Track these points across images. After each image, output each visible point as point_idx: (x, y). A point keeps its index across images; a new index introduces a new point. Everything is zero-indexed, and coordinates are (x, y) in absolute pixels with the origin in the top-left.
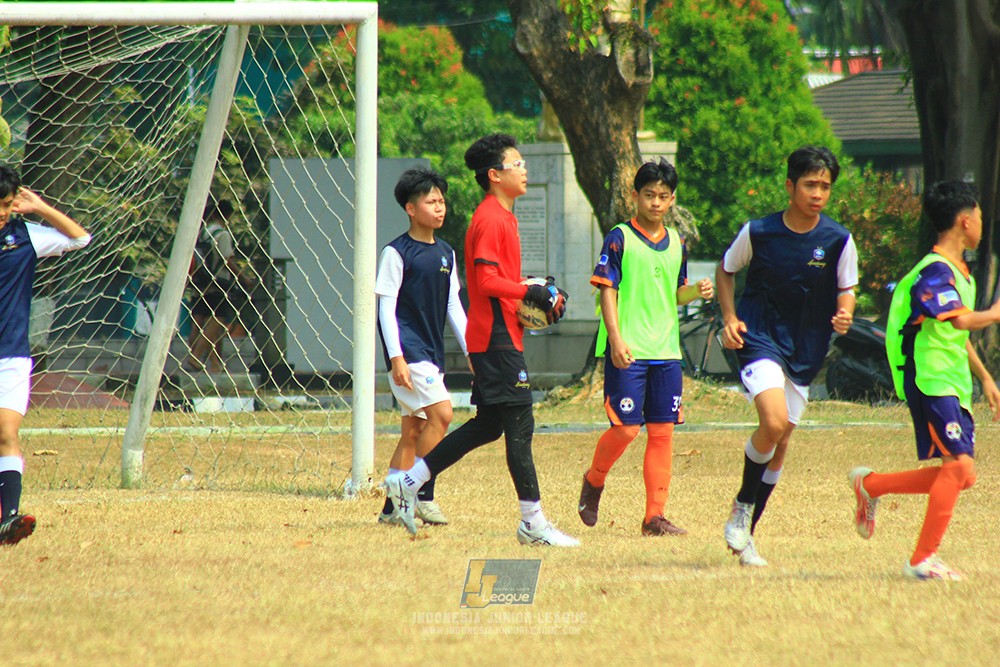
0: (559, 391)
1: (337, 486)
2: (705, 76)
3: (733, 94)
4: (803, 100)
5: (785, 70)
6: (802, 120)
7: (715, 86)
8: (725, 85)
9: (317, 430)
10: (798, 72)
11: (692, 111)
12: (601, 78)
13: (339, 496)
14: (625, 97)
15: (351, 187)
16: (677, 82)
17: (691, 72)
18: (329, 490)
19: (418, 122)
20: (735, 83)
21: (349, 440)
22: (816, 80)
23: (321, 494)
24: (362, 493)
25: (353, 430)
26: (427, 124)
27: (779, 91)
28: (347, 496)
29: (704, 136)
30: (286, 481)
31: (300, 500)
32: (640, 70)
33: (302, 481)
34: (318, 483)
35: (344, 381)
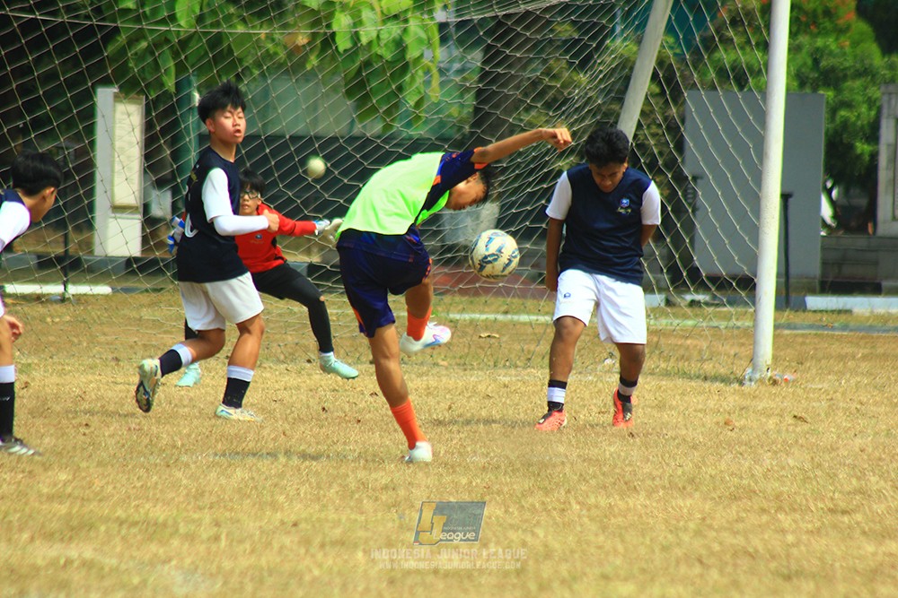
1: (739, 373)
9: (723, 325)
13: (741, 383)
15: (762, 116)
18: (732, 377)
19: (816, 62)
21: (751, 335)
23: (725, 380)
24: (761, 381)
25: (755, 326)
26: (823, 63)
28: (747, 383)
30: (694, 367)
31: (707, 385)
33: (708, 367)
34: (723, 371)
35: (748, 284)
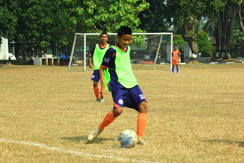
0: (188, 63)
2: (200, 39)
3: (203, 40)
4: (208, 40)
5: (207, 38)
6: (208, 42)
7: (201, 39)
8: (202, 39)
10: (208, 38)
11: (199, 41)
12: (191, 39)
14: (193, 40)
15: (170, 47)
16: (198, 39)
17: (199, 38)
20: (203, 39)
21: (170, 66)
22: (209, 39)
27: (206, 40)
28: (170, 71)
29: (200, 43)
30: (165, 69)
32: (194, 38)
33: (167, 69)
34: (168, 70)
35: (170, 62)
